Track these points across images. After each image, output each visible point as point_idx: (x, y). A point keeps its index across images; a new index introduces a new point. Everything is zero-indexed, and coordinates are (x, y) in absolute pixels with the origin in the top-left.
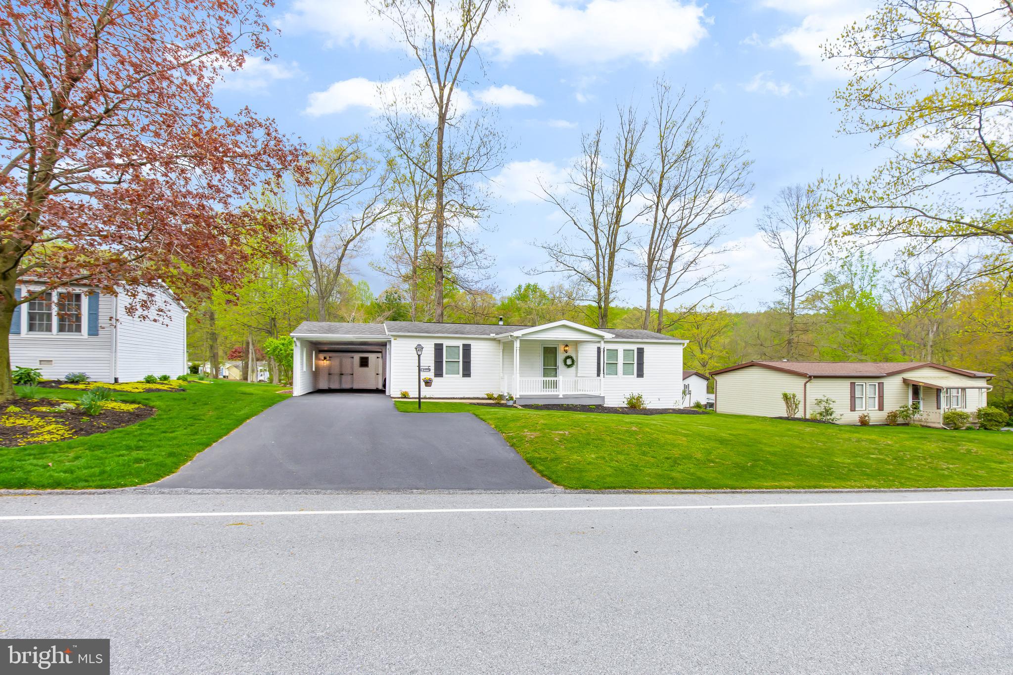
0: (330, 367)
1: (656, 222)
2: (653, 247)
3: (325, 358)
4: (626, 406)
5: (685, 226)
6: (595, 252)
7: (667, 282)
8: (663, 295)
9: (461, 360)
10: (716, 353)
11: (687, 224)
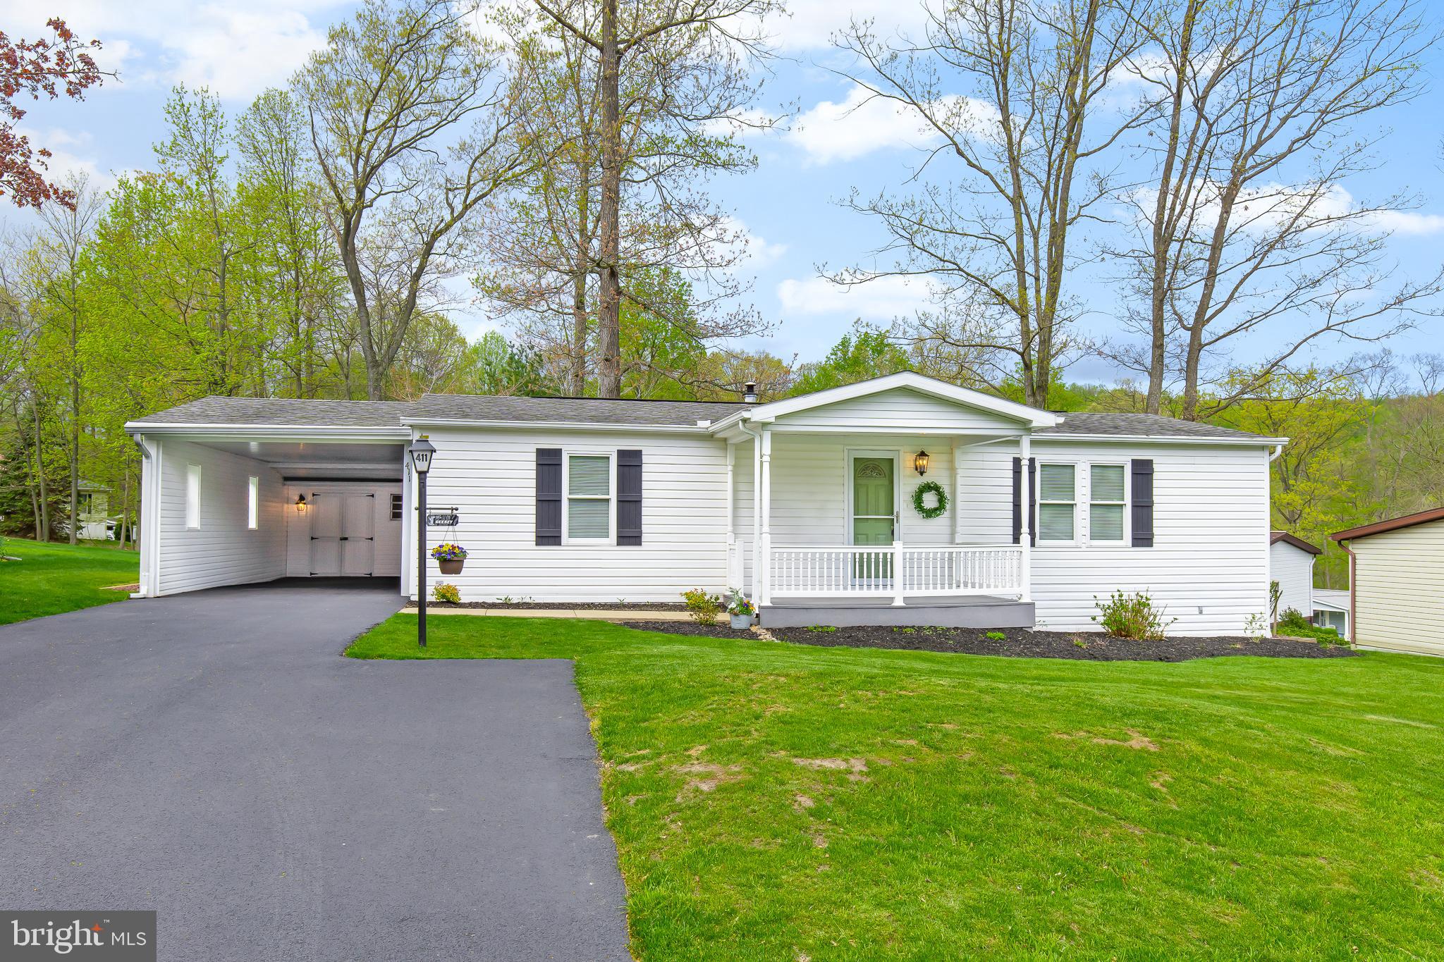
0: (314, 521)
1: (1174, 138)
2: (1168, 204)
3: (302, 498)
4: (1100, 629)
5: (1255, 149)
6: (1011, 224)
7: (1207, 297)
8: (1195, 330)
9: (613, 495)
10: (1323, 490)
11: (1260, 143)
